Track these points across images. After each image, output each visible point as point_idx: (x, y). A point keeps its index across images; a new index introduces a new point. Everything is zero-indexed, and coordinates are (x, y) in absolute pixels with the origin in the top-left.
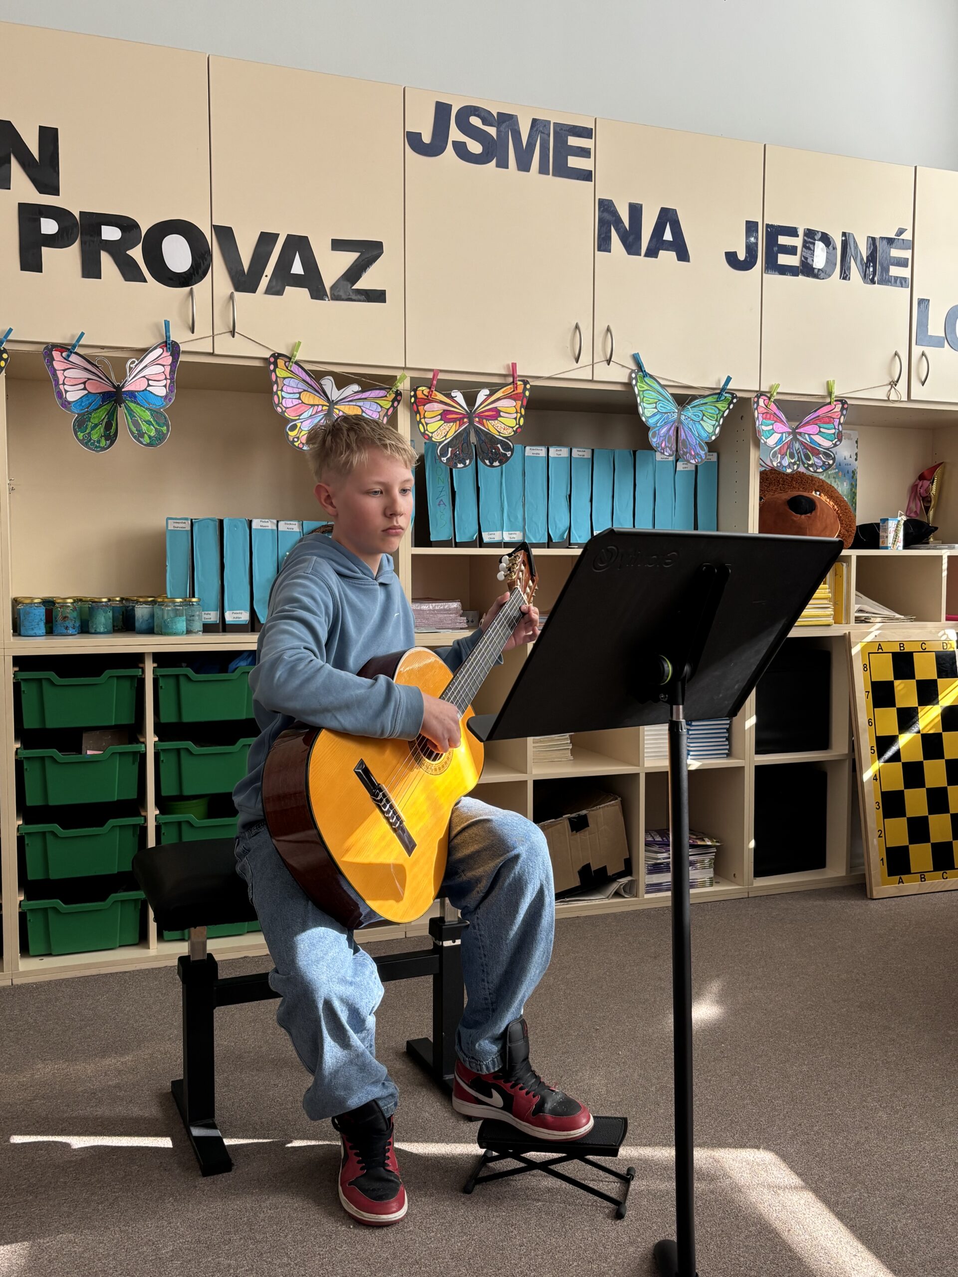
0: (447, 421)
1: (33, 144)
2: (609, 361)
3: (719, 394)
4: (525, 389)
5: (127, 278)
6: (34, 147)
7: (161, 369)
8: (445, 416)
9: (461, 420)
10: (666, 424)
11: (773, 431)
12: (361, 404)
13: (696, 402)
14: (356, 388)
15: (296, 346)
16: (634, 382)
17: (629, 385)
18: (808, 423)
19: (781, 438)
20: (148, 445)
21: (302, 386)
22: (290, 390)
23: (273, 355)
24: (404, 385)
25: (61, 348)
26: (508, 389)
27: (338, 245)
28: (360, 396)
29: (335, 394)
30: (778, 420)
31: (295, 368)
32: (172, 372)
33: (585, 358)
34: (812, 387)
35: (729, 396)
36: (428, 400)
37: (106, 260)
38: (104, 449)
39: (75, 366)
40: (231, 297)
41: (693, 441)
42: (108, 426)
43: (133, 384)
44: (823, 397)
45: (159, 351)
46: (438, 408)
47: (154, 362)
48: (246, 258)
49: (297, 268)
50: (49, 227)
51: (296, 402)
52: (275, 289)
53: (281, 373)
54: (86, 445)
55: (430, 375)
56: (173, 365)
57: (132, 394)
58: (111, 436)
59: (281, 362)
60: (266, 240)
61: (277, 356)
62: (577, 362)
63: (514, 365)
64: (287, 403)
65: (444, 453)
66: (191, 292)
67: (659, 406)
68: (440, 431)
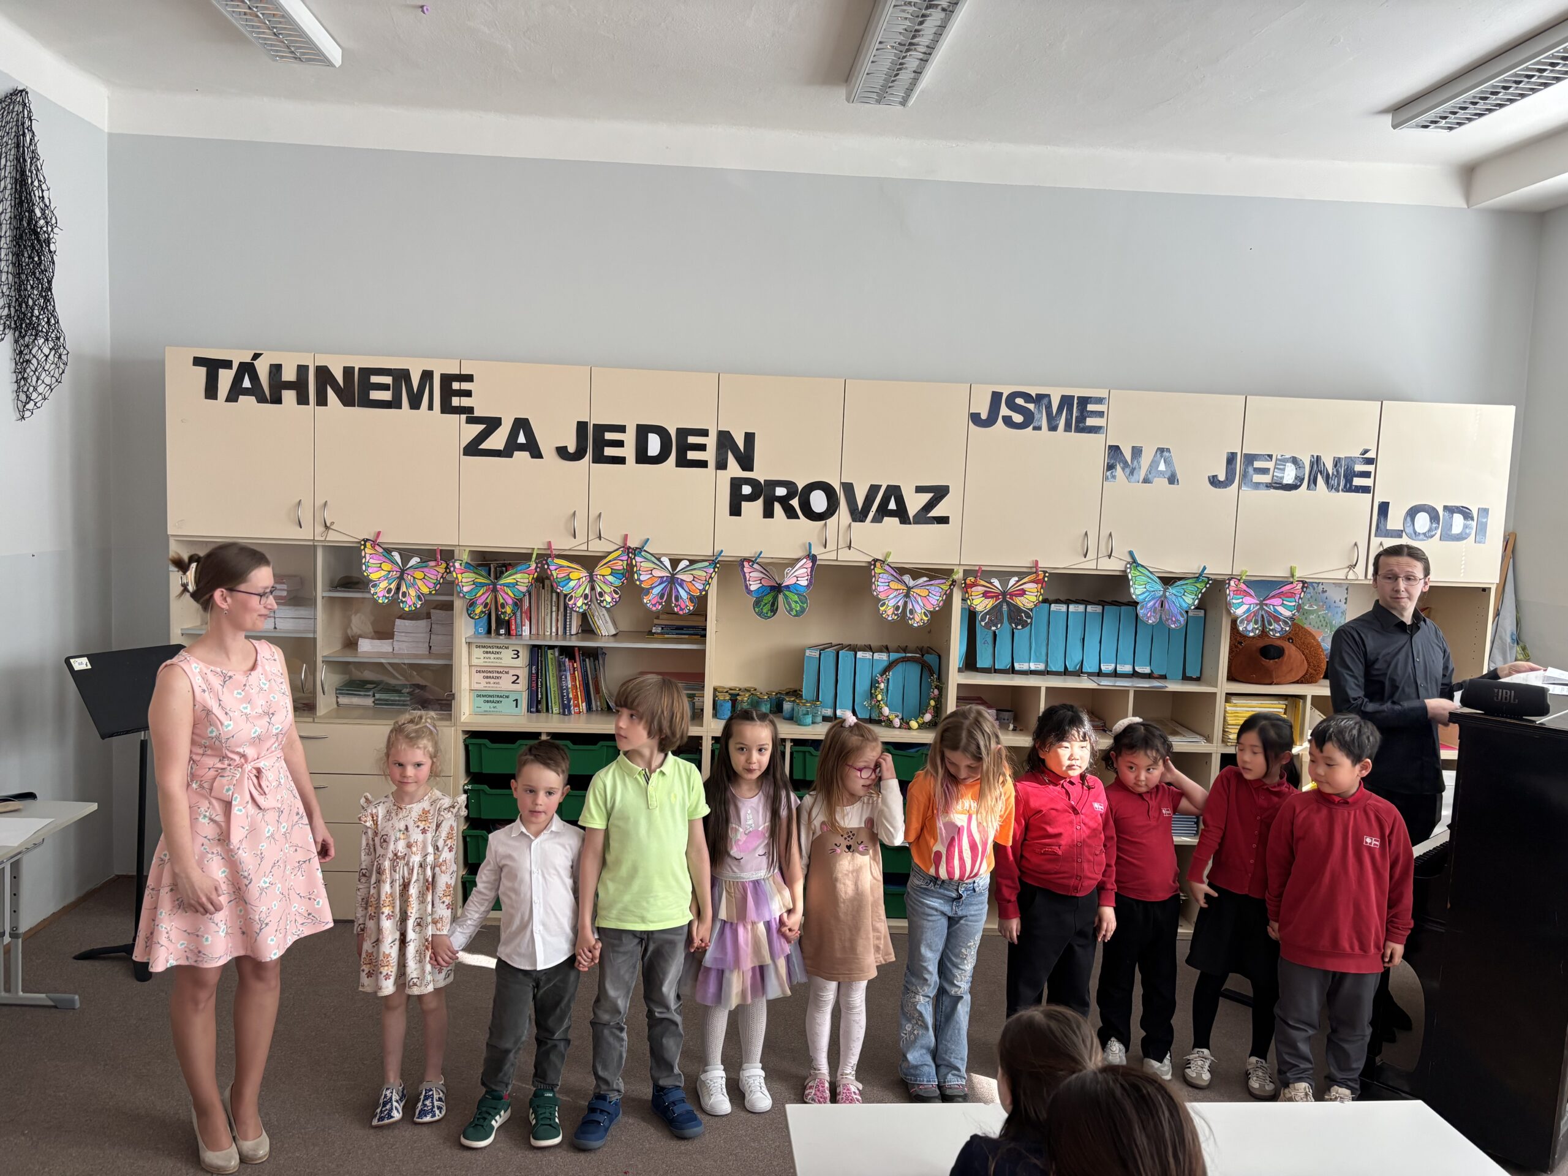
0: (987, 597)
1: (740, 443)
2: (1110, 556)
3: (1198, 577)
4: (1045, 576)
5: (789, 517)
6: (741, 444)
7: (805, 570)
8: (985, 595)
9: (997, 597)
10: (1153, 599)
11: (1242, 603)
12: (928, 588)
13: (1179, 583)
14: (925, 579)
15: (888, 555)
16: (1128, 570)
18: (1273, 597)
19: (1249, 608)
20: (795, 616)
21: (891, 578)
22: (883, 580)
23: (873, 560)
24: (958, 576)
25: (748, 560)
26: (1033, 577)
27: (920, 489)
28: (928, 583)
29: (911, 583)
30: (1247, 594)
31: (887, 567)
32: (812, 571)
33: (1092, 554)
34: (1278, 572)
35: (1206, 580)
36: (974, 585)
37: (777, 507)
38: (769, 617)
39: (756, 570)
40: (850, 525)
41: (1175, 611)
42: (773, 605)
43: (789, 581)
45: (805, 560)
46: (981, 589)
47: (801, 567)
48: (860, 501)
49: (892, 506)
50: (747, 490)
51: (886, 588)
52: (877, 519)
53: (877, 570)
54: (759, 615)
55: (977, 568)
56: (812, 568)
57: (787, 587)
58: (774, 610)
59: (878, 564)
60: (874, 489)
61: (876, 560)
62: (1085, 557)
63: (1037, 562)
64: (880, 589)
65: (983, 619)
66: (826, 523)
67: (1148, 587)
68: (981, 604)
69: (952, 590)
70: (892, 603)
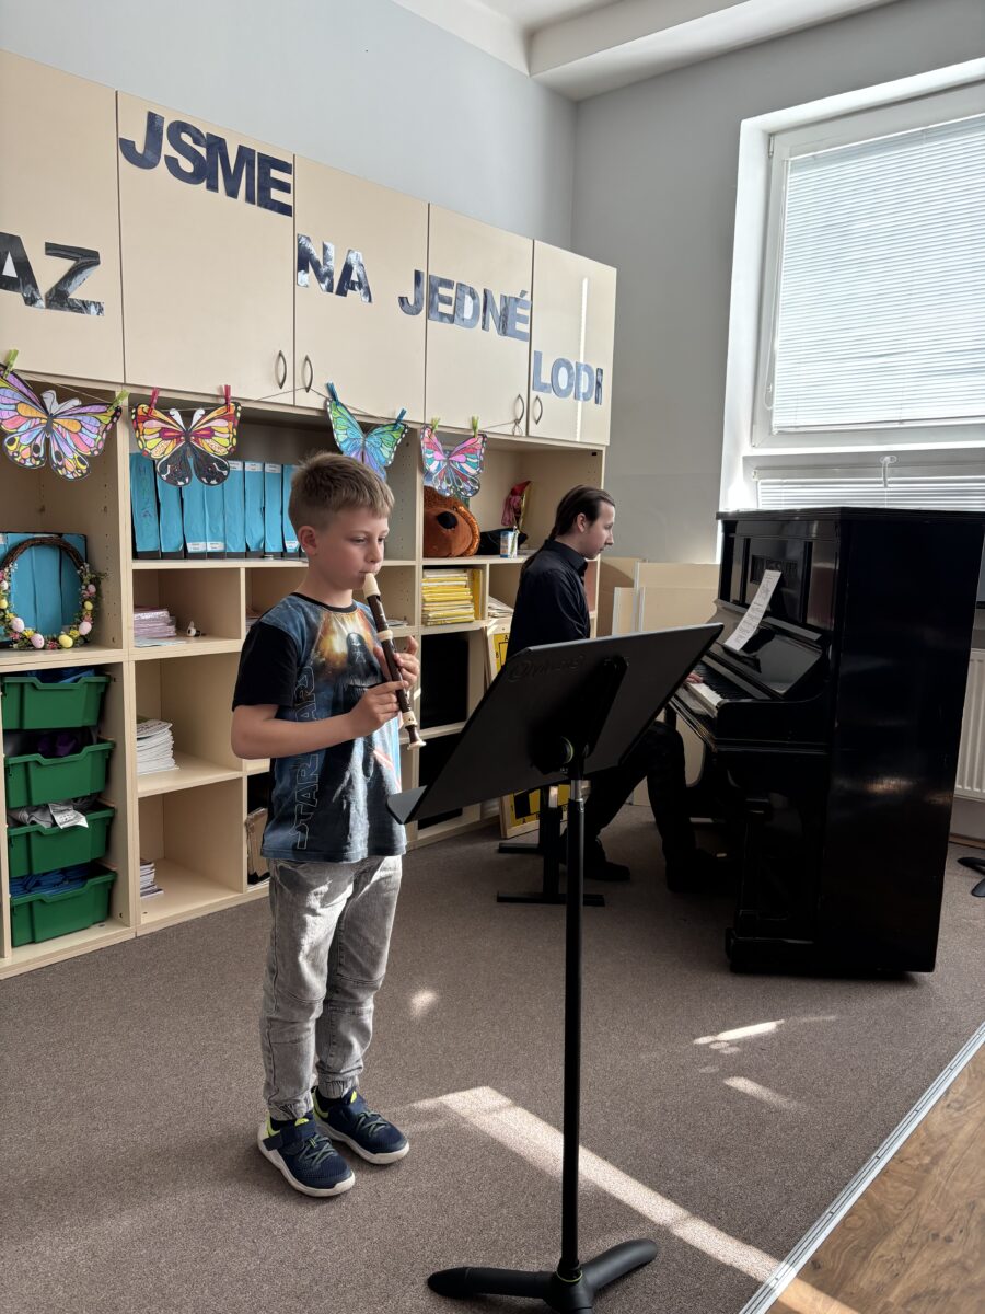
0: (165, 439)
2: (308, 389)
3: (395, 424)
4: (236, 411)
8: (163, 434)
9: (178, 437)
10: (354, 448)
11: (433, 459)
12: (80, 418)
13: (377, 431)
14: (77, 402)
15: (13, 355)
16: (328, 409)
17: (324, 412)
18: (458, 453)
19: (440, 465)
21: (19, 397)
22: (5, 400)
24: (124, 403)
26: (221, 410)
27: (53, 250)
28: (79, 411)
29: (54, 407)
30: (437, 449)
31: (10, 378)
33: (288, 385)
34: (461, 422)
35: (402, 426)
36: (148, 417)
41: (375, 465)
44: (469, 430)
46: (157, 425)
49: (10, 270)
51: (12, 414)
55: (149, 393)
62: (281, 389)
65: (163, 470)
67: (349, 433)
68: (159, 449)
69: (114, 424)
70: (25, 440)
